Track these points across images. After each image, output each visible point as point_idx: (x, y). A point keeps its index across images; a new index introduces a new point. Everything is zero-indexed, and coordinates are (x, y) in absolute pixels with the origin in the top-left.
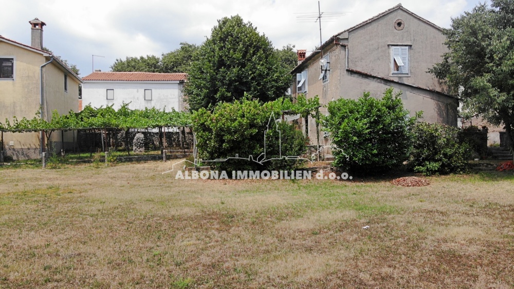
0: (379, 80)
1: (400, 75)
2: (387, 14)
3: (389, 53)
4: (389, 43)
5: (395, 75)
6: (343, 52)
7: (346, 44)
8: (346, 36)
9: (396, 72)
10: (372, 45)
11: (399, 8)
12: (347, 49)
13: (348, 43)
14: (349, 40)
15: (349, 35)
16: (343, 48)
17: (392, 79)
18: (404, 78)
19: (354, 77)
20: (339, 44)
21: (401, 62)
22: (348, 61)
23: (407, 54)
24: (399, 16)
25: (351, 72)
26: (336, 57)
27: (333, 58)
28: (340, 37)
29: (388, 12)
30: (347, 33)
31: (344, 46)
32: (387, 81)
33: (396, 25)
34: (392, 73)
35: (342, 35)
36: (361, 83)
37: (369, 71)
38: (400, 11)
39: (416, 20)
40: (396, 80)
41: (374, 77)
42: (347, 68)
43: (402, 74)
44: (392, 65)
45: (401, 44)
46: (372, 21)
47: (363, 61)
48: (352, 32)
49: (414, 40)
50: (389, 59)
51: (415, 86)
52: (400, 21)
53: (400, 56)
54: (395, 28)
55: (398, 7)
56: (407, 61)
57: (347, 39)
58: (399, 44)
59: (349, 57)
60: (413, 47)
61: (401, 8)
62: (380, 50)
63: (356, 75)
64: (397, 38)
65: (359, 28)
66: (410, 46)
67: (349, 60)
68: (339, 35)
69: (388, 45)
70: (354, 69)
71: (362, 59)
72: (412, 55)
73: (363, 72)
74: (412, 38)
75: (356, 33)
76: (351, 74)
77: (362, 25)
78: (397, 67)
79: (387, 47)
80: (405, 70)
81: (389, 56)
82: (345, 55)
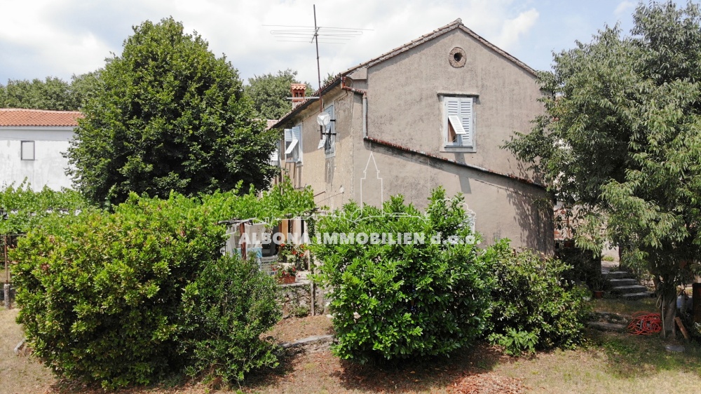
0: (422, 159)
1: (458, 150)
2: (437, 37)
3: (439, 109)
4: (439, 92)
5: (451, 150)
6: (357, 105)
7: (363, 90)
8: (362, 74)
9: (451, 144)
10: (411, 93)
11: (458, 28)
12: (364, 101)
13: (367, 88)
14: (369, 82)
15: (368, 73)
16: (358, 98)
17: (444, 156)
18: (465, 155)
19: (378, 152)
20: (350, 90)
21: (461, 125)
22: (367, 122)
23: (471, 111)
24: (457, 42)
25: (373, 143)
26: (347, 112)
27: (341, 112)
28: (352, 76)
29: (438, 34)
30: (364, 70)
31: (359, 95)
32: (435, 161)
33: (452, 58)
34: (444, 145)
35: (355, 72)
36: (391, 164)
37: (405, 142)
38: (459, 33)
39: (485, 51)
40: (452, 158)
41: (414, 153)
42: (365, 136)
43: (462, 147)
44: (445, 132)
45: (461, 93)
46: (410, 49)
47: (393, 122)
48: (375, 68)
49: (483, 86)
50: (440, 120)
51: (484, 169)
52: (458, 51)
53: (458, 116)
54: (451, 64)
55: (456, 26)
56: (470, 124)
57: (365, 81)
58: (457, 93)
59: (369, 115)
60: (480, 98)
61: (461, 27)
62: (423, 103)
63: (382, 149)
64: (455, 81)
65: (386, 60)
66: (476, 97)
67: (369, 120)
68: (350, 72)
69: (439, 95)
70: (379, 138)
71: (392, 119)
72: (479, 112)
73: (393, 143)
74: (480, 83)
75: (382, 70)
76: (373, 146)
77: (391, 55)
78: (454, 137)
79: (436, 98)
80: (467, 142)
81: (440, 114)
82: (362, 111)
